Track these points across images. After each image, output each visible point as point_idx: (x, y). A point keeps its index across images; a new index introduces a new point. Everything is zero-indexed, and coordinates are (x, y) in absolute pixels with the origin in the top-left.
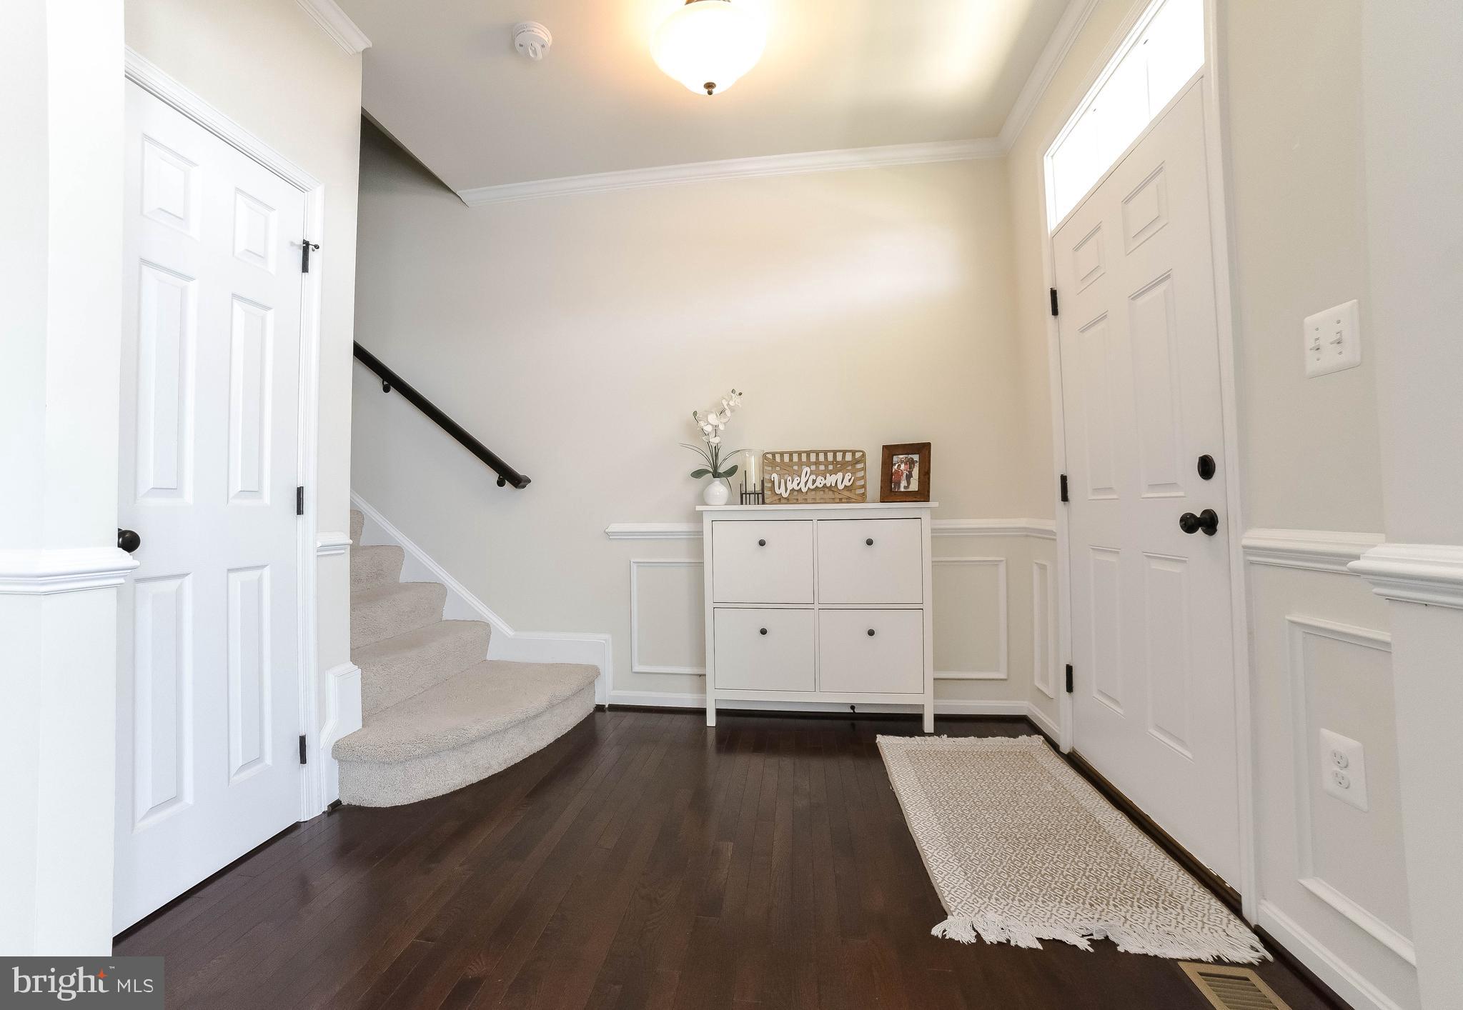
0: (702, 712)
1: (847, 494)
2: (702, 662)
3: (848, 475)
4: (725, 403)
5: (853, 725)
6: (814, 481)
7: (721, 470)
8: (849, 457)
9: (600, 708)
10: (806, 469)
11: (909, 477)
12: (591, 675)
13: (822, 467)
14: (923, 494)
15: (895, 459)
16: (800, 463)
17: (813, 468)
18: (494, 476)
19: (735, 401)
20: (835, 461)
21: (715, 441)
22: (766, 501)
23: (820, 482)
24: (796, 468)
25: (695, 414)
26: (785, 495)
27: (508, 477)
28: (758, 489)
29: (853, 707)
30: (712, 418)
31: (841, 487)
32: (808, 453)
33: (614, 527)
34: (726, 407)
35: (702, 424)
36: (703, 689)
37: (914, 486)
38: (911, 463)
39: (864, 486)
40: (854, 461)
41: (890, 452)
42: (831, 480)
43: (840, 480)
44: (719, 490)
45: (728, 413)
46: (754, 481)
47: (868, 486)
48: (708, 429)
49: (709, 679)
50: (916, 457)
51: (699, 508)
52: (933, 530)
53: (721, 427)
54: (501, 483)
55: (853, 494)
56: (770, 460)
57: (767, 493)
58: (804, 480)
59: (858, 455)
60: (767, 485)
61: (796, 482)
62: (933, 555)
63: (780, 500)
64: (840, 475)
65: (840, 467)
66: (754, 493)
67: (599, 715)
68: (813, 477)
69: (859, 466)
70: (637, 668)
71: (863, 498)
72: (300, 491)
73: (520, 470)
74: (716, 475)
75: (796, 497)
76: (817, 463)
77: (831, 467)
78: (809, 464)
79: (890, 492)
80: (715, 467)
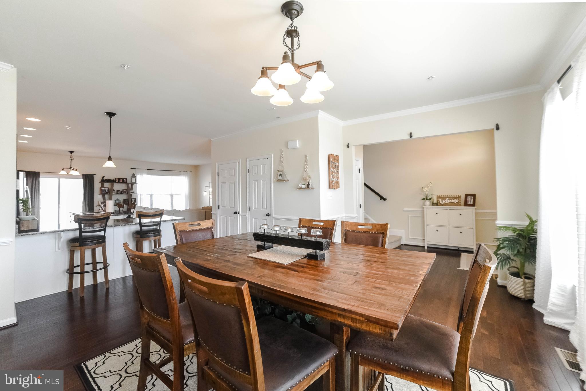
0: (424, 247)
1: (457, 204)
2: (424, 237)
3: (457, 200)
4: (429, 185)
5: (458, 252)
6: (449, 201)
7: (428, 199)
8: (457, 196)
9: (402, 245)
10: (447, 198)
11: (471, 201)
12: (400, 238)
13: (451, 198)
14: (474, 205)
15: (468, 197)
16: (446, 197)
17: (449, 198)
18: (379, 198)
19: (431, 185)
20: (454, 197)
21: (427, 193)
22: (438, 205)
23: (451, 201)
24: (445, 198)
25: (422, 188)
26: (442, 204)
27: (382, 198)
28: (436, 203)
29: (458, 248)
30: (426, 188)
31: (455, 202)
32: (448, 195)
33: (405, 209)
34: (429, 186)
35: (424, 190)
36: (424, 242)
37: (472, 203)
38: (471, 198)
39: (460, 203)
40: (458, 197)
41: (467, 196)
42: (453, 201)
43: (456, 201)
44: (428, 203)
45: (430, 187)
46: (435, 201)
47: (461, 202)
48: (425, 191)
49: (426, 241)
50: (472, 197)
51: (423, 206)
52: (476, 212)
53: (428, 190)
54: (381, 199)
55: (458, 204)
56: (439, 197)
57: (438, 203)
58: (447, 201)
59: (459, 196)
60: (438, 201)
61: (445, 201)
62: (476, 217)
63: (441, 205)
64: (455, 200)
65: (455, 198)
66: (435, 203)
67: (402, 246)
68: (449, 200)
69: (460, 198)
70: (410, 237)
71: (460, 205)
72: (360, 205)
73: (385, 197)
74: (427, 199)
75: (445, 204)
76: (450, 197)
77: (453, 198)
78: (448, 197)
79: (466, 204)
80: (427, 198)
